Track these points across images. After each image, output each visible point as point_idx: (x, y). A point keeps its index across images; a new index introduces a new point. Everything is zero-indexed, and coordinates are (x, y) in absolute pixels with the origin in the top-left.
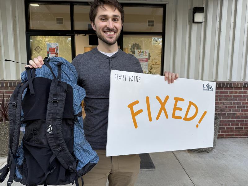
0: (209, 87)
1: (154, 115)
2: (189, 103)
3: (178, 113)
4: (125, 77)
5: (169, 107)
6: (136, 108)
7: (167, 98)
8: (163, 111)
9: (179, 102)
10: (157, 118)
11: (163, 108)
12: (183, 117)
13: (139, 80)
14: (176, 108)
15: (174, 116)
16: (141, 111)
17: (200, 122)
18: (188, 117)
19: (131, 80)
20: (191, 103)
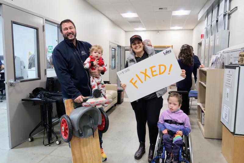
0: (168, 52)
1: (143, 79)
3: (154, 74)
4: (123, 72)
5: (149, 73)
6: (133, 81)
7: (146, 70)
8: (147, 77)
9: (153, 69)
10: (145, 80)
11: (146, 75)
12: (158, 73)
13: (129, 70)
14: (152, 72)
15: (153, 76)
16: (136, 81)
17: (170, 71)
18: (161, 72)
19: (126, 72)
20: (160, 66)
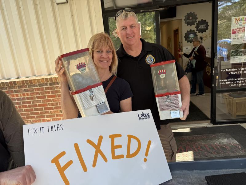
0: (145, 115)
1: (89, 162)
2: (128, 138)
3: (118, 152)
4: (42, 129)
5: (106, 147)
6: (63, 162)
7: (101, 138)
8: (99, 155)
9: (116, 139)
10: (94, 165)
11: (98, 151)
12: (125, 154)
13: (61, 128)
14: (114, 147)
15: (114, 157)
16: (70, 163)
17: (146, 155)
18: (131, 152)
19: (50, 130)
20: (130, 137)
